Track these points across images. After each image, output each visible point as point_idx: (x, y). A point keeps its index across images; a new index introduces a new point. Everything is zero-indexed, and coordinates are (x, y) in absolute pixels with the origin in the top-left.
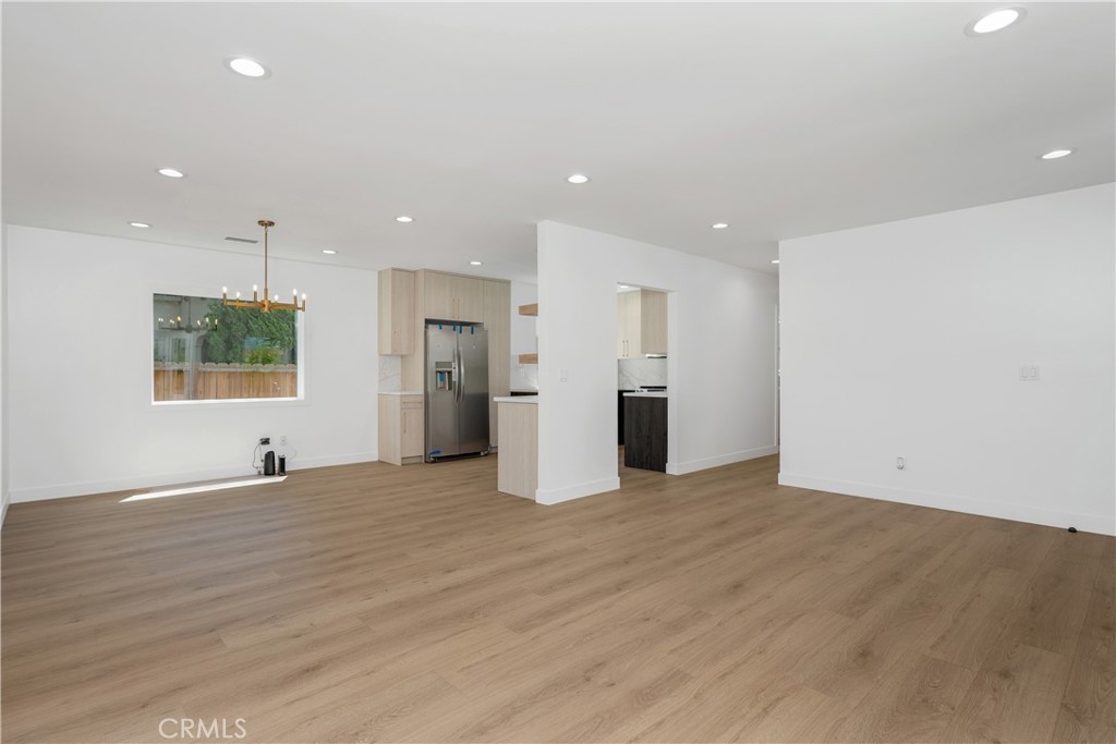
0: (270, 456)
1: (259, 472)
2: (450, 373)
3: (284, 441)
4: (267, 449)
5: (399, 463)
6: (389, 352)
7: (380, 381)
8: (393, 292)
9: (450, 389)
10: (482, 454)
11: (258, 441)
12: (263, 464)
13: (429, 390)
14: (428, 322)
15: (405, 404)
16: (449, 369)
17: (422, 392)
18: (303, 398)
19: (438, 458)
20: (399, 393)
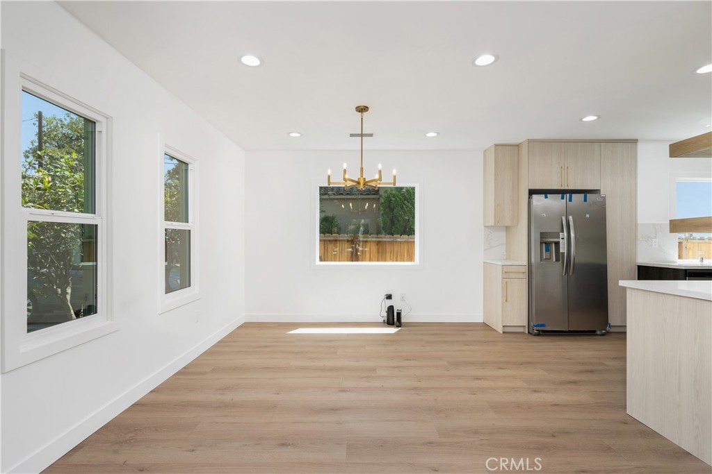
0: (391, 309)
1: (384, 321)
2: (557, 244)
3: (403, 299)
4: (389, 303)
5: (500, 330)
6: (493, 224)
7: (485, 250)
8: (496, 167)
9: (557, 260)
10: (598, 333)
11: (383, 296)
12: (385, 314)
13: (533, 260)
14: (532, 192)
15: (507, 273)
16: (556, 240)
17: (525, 262)
18: (418, 264)
19: (543, 331)
20: (500, 263)
